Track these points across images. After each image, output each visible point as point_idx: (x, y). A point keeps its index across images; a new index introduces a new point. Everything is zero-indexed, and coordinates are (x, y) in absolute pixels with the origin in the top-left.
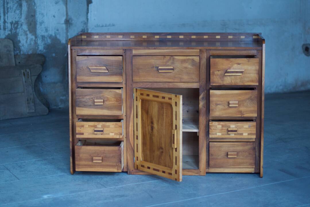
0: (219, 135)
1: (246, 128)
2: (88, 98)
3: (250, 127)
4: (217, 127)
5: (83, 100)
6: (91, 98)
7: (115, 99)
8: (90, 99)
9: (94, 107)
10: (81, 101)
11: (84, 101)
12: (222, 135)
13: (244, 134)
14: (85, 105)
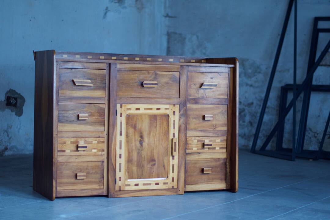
0: (195, 149)
1: (218, 142)
2: (70, 113)
3: (221, 141)
4: (193, 142)
5: (66, 115)
6: (74, 113)
7: (99, 114)
8: (73, 115)
9: (76, 122)
10: (63, 116)
11: (67, 117)
12: (198, 149)
13: (217, 148)
14: (67, 121)
